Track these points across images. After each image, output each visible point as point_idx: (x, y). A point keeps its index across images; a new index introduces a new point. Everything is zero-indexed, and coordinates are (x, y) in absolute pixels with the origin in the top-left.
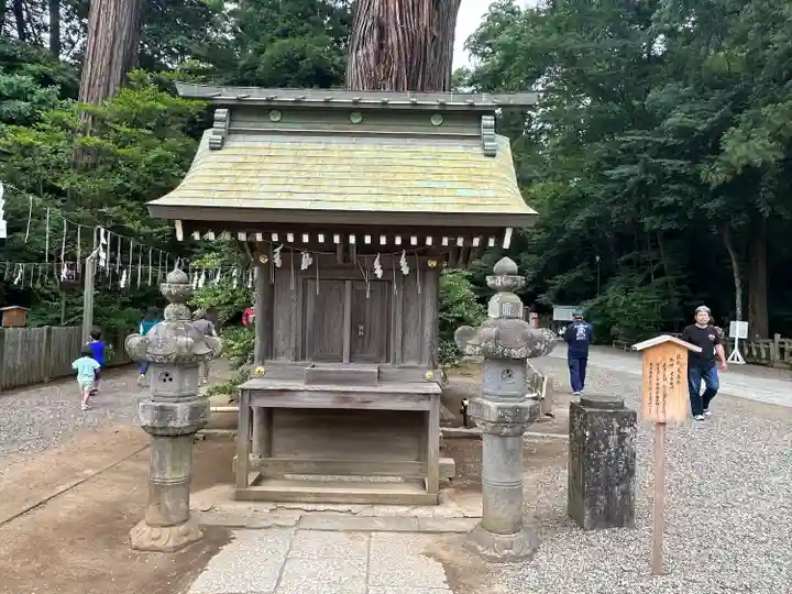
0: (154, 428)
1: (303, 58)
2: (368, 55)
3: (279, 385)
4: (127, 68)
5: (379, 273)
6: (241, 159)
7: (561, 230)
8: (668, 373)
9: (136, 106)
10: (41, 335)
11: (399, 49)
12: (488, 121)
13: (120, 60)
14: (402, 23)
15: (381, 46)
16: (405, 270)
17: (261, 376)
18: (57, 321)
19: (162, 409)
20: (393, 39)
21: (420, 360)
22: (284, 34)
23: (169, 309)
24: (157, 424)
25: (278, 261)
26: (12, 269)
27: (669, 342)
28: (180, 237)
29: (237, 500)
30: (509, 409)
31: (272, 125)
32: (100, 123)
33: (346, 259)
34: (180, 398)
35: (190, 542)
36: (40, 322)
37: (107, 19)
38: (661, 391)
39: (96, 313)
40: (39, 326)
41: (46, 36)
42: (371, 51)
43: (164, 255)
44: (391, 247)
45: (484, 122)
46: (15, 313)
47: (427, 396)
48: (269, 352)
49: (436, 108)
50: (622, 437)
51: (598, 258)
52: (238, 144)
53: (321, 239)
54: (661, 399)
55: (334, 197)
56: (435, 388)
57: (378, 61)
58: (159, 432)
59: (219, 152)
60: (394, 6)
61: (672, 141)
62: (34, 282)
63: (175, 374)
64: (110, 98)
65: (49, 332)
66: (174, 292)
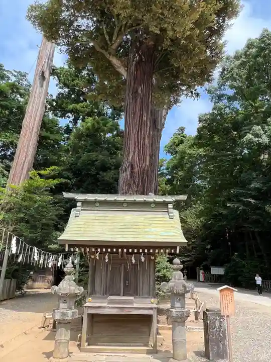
1: (96, 161)
2: (127, 175)
3: (97, 305)
5: (134, 261)
8: (228, 298)
11: (139, 173)
15: (132, 172)
16: (143, 260)
19: (63, 313)
20: (136, 170)
21: (149, 296)
23: (67, 277)
25: (97, 258)
27: (227, 288)
28: (67, 250)
30: (179, 312)
31: (96, 207)
33: (122, 256)
34: (69, 309)
38: (226, 304)
42: (128, 173)
44: (138, 253)
45: (169, 207)
47: (151, 309)
48: (93, 292)
49: (153, 202)
50: (220, 323)
51: (229, 244)
52: (85, 215)
53: (115, 250)
54: (227, 307)
56: (155, 306)
57: (131, 177)
59: (78, 218)
63: (68, 300)
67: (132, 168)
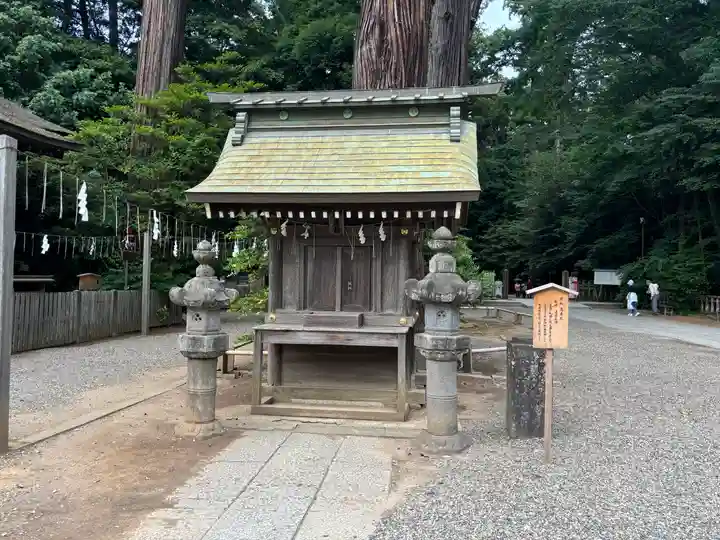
0: (189, 353)
2: (370, 49)
3: (284, 327)
4: (175, 62)
5: (362, 240)
6: (256, 153)
7: (601, 191)
8: (553, 312)
9: (183, 98)
10: (110, 296)
11: (397, 41)
12: (455, 111)
13: (168, 56)
14: (399, 19)
15: (382, 42)
16: (383, 238)
17: (273, 321)
18: (121, 287)
19: (194, 339)
20: (392, 34)
21: (396, 309)
22: (317, 15)
23: (200, 269)
24: (190, 349)
25: (284, 233)
26: (86, 243)
27: (553, 288)
28: (209, 216)
29: (252, 414)
30: (442, 340)
31: (280, 123)
32: (153, 113)
33: (337, 230)
34: (207, 332)
35: (214, 435)
36: (109, 287)
37: (157, 19)
38: (548, 325)
39: (152, 280)
40: (107, 290)
41: (106, 32)
42: (373, 46)
43: (203, 229)
44: (367, 220)
45: (452, 112)
46: (88, 279)
48: (279, 304)
49: (412, 103)
51: (642, 220)
52: (254, 139)
53: (313, 215)
54: (548, 331)
55: (321, 183)
57: (379, 55)
58: (193, 356)
59: (239, 148)
60: (392, 5)
61: (710, 98)
62: (103, 253)
63: (203, 315)
64: (160, 92)
65: (116, 293)
66: (202, 256)
67: (383, 31)
